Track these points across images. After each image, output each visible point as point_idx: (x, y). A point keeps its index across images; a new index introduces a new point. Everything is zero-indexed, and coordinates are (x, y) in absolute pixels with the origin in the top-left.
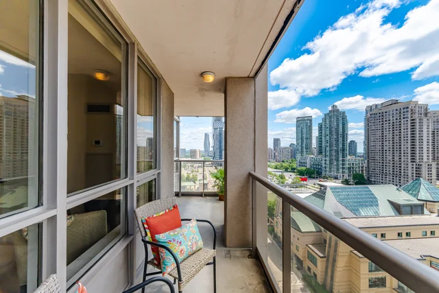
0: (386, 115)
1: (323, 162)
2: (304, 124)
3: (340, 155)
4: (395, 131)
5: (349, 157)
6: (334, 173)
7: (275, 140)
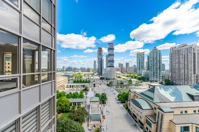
0: (181, 51)
1: (150, 74)
2: (140, 56)
3: (158, 71)
4: (185, 59)
5: (162, 71)
6: (155, 79)
7: (126, 63)
